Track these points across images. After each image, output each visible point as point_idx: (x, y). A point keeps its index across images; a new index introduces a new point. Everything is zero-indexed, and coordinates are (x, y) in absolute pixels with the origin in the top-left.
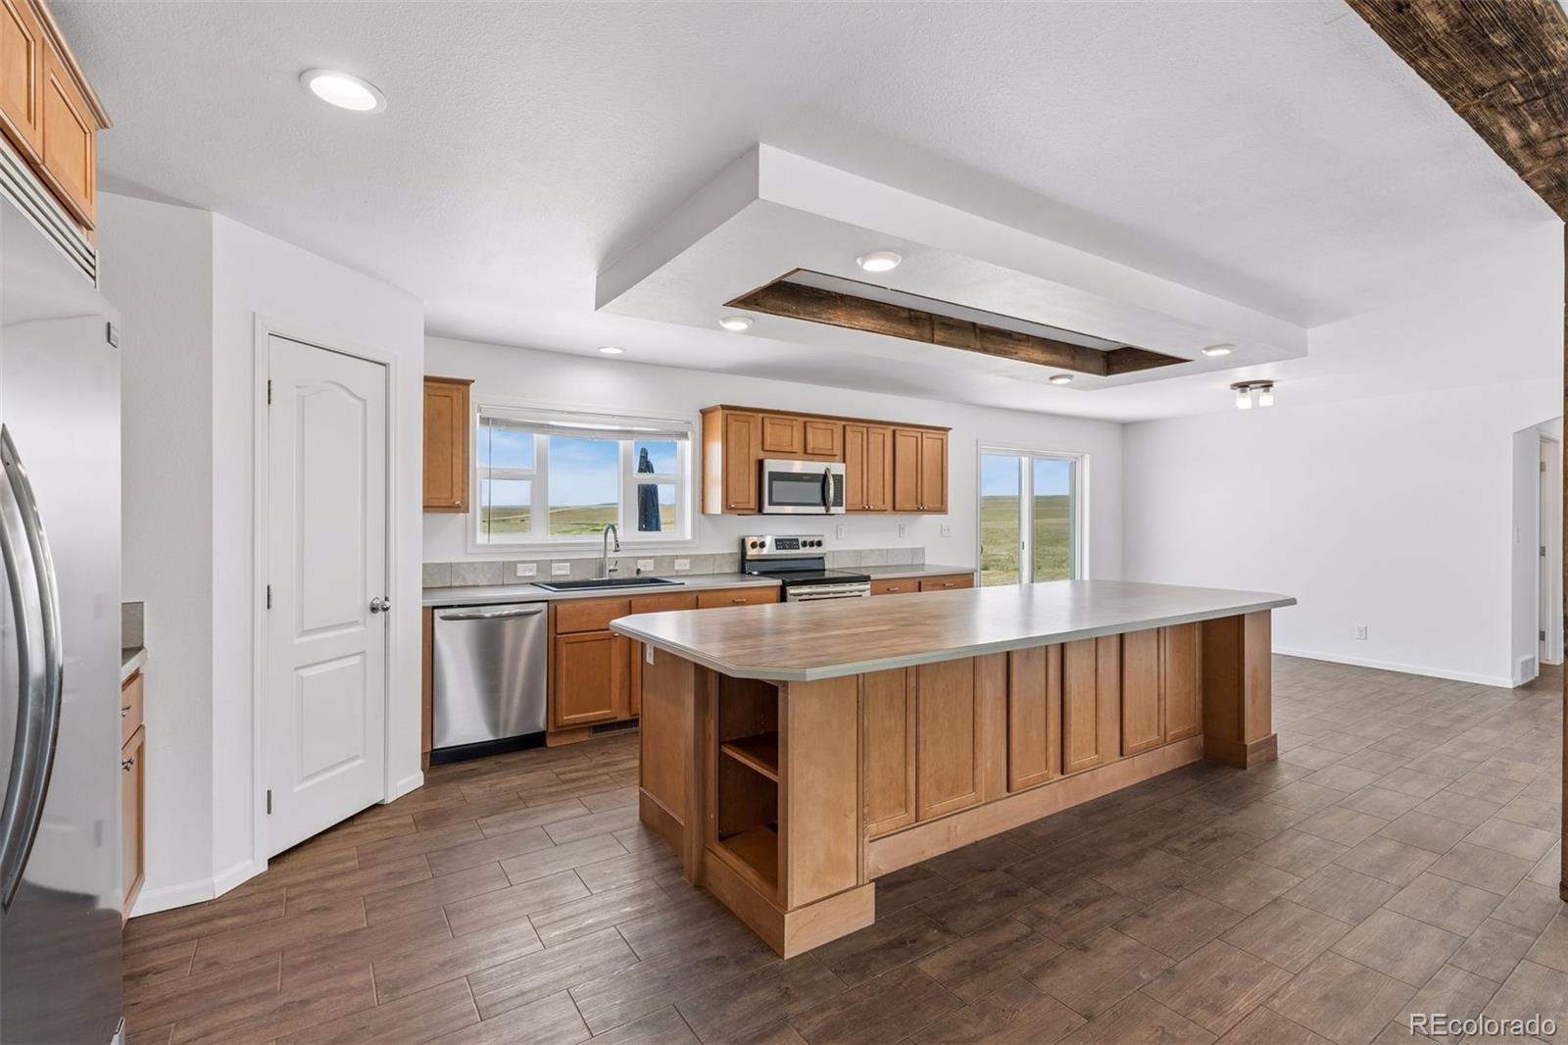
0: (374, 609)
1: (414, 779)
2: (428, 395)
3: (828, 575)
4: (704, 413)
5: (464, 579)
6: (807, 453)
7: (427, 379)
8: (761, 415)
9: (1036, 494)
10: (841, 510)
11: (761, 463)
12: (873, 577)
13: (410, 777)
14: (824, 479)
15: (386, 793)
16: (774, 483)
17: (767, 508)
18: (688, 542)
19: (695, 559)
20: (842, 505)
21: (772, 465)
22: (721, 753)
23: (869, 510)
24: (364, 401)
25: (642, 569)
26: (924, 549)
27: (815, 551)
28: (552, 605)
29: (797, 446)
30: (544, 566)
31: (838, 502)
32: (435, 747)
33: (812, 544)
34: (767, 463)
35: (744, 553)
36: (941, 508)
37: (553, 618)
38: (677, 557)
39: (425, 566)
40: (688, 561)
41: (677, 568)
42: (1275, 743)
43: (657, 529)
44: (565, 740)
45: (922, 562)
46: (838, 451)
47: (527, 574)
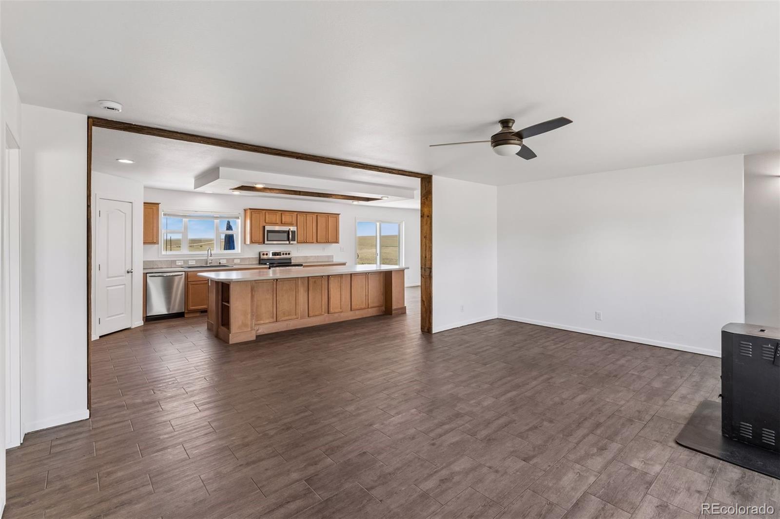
0: (128, 272)
1: (141, 323)
2: (145, 208)
3: (292, 264)
4: (245, 210)
5: (158, 266)
6: (282, 223)
7: (144, 203)
8: (264, 211)
9: (382, 235)
10: (295, 242)
11: (264, 227)
12: (304, 265)
13: (139, 322)
14: (288, 232)
15: (132, 324)
16: (269, 234)
17: (266, 242)
18: (239, 253)
19: (242, 259)
20: (295, 241)
21: (268, 228)
22: (222, 304)
23: (306, 242)
24: (125, 214)
25: (221, 262)
26: (333, 256)
27: (288, 256)
28: (186, 273)
29: (278, 221)
30: (186, 262)
31: (293, 240)
32: (148, 315)
33: (286, 254)
34: (266, 227)
35: (260, 257)
36: (337, 242)
37: (187, 277)
38: (235, 259)
39: (144, 261)
40: (239, 260)
41: (235, 262)
42: (406, 309)
43: (234, 249)
44: (191, 315)
45: (332, 260)
46: (294, 222)
47: (180, 264)
